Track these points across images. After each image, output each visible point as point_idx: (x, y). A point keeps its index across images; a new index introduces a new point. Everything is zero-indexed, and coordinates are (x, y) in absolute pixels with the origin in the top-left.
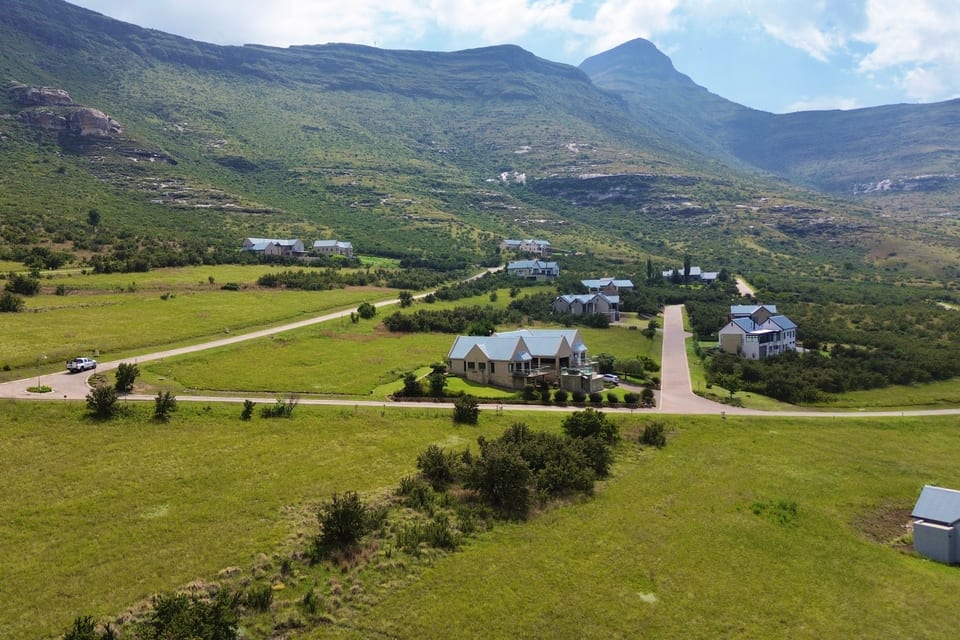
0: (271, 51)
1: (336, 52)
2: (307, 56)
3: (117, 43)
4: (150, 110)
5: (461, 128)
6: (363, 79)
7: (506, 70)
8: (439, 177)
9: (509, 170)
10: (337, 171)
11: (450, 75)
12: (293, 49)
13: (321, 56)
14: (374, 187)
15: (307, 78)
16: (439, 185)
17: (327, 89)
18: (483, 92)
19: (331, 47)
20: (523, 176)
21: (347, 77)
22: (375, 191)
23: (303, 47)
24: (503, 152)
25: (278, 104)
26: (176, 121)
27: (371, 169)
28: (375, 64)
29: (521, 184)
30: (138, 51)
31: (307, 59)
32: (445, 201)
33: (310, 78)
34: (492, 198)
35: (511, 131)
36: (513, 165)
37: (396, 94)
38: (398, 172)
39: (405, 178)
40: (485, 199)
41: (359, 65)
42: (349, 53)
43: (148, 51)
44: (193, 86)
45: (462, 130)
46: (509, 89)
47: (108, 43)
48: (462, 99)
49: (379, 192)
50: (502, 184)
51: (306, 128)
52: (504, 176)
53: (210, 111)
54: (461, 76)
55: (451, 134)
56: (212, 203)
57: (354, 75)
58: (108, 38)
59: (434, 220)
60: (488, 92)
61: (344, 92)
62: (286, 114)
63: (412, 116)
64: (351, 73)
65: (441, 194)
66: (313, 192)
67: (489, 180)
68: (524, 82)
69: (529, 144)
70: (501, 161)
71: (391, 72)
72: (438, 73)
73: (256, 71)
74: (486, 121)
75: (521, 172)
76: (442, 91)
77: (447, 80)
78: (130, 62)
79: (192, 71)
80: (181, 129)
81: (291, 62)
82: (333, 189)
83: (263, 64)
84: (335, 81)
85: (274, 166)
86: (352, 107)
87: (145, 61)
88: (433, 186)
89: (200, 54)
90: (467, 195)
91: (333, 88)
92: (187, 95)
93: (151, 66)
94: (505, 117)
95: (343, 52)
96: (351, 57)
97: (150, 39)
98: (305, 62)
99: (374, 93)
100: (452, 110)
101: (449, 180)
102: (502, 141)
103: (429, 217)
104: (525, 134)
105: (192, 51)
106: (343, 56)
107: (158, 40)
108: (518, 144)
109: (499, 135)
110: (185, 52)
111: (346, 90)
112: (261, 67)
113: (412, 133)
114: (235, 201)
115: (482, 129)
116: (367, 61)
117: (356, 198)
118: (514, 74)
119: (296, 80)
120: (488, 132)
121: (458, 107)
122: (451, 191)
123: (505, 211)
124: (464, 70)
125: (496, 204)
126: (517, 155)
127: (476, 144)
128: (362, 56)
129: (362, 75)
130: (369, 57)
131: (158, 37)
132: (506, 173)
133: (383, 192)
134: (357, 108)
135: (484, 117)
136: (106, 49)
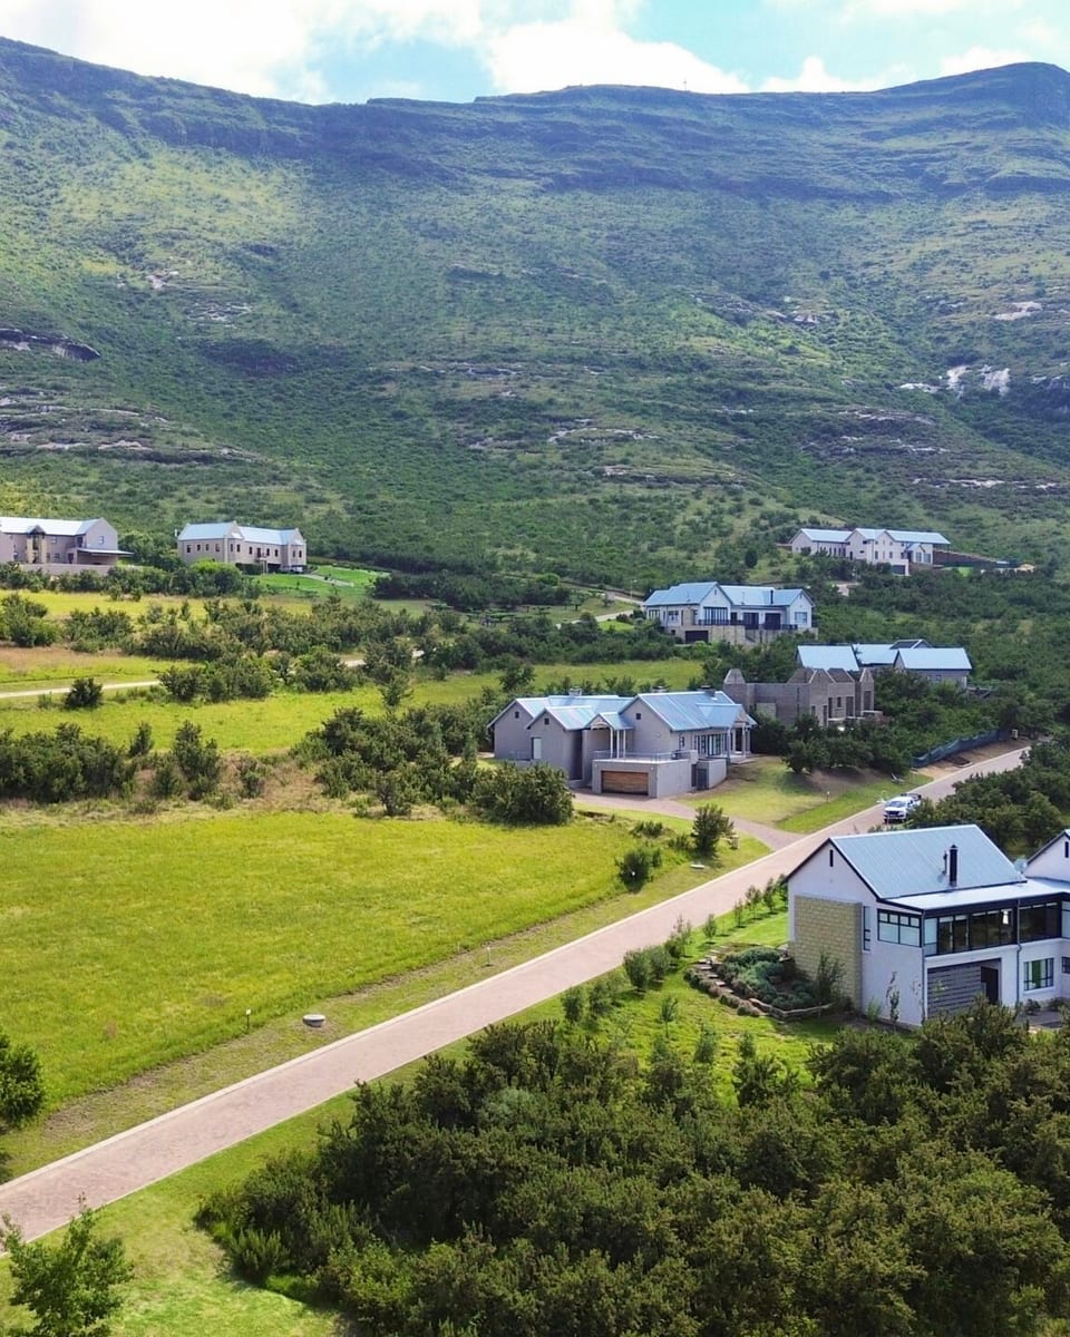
0: (429, 111)
1: (583, 105)
2: (512, 118)
3: (77, 110)
4: (107, 247)
5: (868, 264)
6: (640, 163)
7: (1010, 124)
8: (751, 376)
9: (969, 359)
10: (483, 366)
11: (861, 143)
12: (482, 104)
13: (546, 117)
14: (551, 402)
15: (502, 165)
16: (742, 396)
17: (548, 188)
18: (944, 177)
19: (574, 94)
20: (1004, 375)
21: (599, 159)
22: (553, 412)
23: (507, 99)
24: (963, 318)
25: (412, 225)
26: (154, 266)
27: (572, 360)
28: (676, 128)
29: (995, 393)
30: (118, 124)
31: (510, 125)
32: (745, 434)
33: (510, 167)
34: (871, 426)
35: (999, 266)
36: (984, 348)
37: (717, 193)
38: (643, 367)
39: (657, 380)
40: (851, 429)
41: (636, 134)
42: (614, 107)
43: (142, 123)
44: (227, 194)
45: (870, 270)
46: (1012, 166)
47: (62, 113)
48: (884, 198)
49: (561, 413)
50: (943, 395)
51: (456, 275)
52: (954, 375)
53: (246, 246)
54: (893, 144)
55: (840, 280)
56: (84, 441)
57: (617, 155)
58: (59, 100)
59: (662, 481)
60: (955, 179)
61: (586, 195)
62: (424, 246)
63: (748, 241)
64: (613, 149)
65: (739, 417)
66: (399, 415)
67: (909, 386)
68: (1057, 149)
69: (1038, 295)
70: (954, 339)
71: (717, 143)
72: (835, 140)
73: (384, 157)
74: (934, 244)
75: (999, 366)
76: (838, 181)
77: (852, 156)
78: (97, 149)
79: (236, 164)
80: (158, 285)
81: (469, 134)
82: (449, 409)
83: (405, 140)
84: (568, 171)
85: (339, 359)
86: (597, 226)
87: (135, 146)
88: (726, 399)
89: (262, 126)
90: (807, 421)
91: (563, 184)
92: (205, 214)
93: (144, 156)
94: (988, 233)
95: (597, 104)
96: (620, 115)
97: (153, 100)
98: (504, 131)
99: (661, 193)
100: (855, 224)
101: (775, 385)
102: (966, 291)
103: (650, 471)
104: (1033, 271)
105: (243, 119)
106: (599, 114)
107: (169, 101)
108: (1010, 298)
109: (965, 277)
110: (226, 122)
111: (588, 189)
112: (398, 147)
113: (736, 280)
114: (145, 435)
115: (921, 267)
116: (656, 122)
117: (492, 430)
118: (1032, 134)
119: (476, 172)
120: (936, 271)
121: (872, 216)
122: (768, 410)
123: (896, 459)
124: (899, 131)
125: (879, 441)
126: (999, 324)
127: (898, 303)
128: (647, 111)
129: (638, 153)
130: (664, 113)
131: (171, 94)
132: (962, 370)
133: (570, 413)
134: (611, 228)
135: (935, 238)
136: (51, 125)
